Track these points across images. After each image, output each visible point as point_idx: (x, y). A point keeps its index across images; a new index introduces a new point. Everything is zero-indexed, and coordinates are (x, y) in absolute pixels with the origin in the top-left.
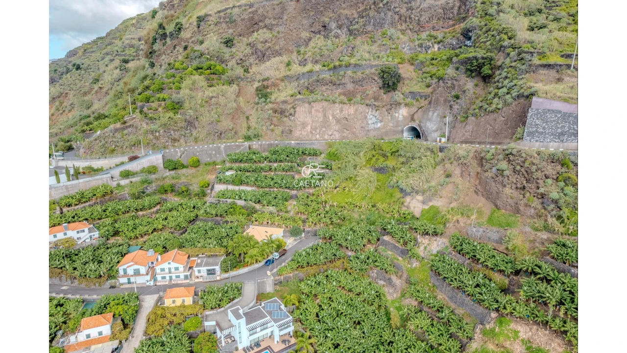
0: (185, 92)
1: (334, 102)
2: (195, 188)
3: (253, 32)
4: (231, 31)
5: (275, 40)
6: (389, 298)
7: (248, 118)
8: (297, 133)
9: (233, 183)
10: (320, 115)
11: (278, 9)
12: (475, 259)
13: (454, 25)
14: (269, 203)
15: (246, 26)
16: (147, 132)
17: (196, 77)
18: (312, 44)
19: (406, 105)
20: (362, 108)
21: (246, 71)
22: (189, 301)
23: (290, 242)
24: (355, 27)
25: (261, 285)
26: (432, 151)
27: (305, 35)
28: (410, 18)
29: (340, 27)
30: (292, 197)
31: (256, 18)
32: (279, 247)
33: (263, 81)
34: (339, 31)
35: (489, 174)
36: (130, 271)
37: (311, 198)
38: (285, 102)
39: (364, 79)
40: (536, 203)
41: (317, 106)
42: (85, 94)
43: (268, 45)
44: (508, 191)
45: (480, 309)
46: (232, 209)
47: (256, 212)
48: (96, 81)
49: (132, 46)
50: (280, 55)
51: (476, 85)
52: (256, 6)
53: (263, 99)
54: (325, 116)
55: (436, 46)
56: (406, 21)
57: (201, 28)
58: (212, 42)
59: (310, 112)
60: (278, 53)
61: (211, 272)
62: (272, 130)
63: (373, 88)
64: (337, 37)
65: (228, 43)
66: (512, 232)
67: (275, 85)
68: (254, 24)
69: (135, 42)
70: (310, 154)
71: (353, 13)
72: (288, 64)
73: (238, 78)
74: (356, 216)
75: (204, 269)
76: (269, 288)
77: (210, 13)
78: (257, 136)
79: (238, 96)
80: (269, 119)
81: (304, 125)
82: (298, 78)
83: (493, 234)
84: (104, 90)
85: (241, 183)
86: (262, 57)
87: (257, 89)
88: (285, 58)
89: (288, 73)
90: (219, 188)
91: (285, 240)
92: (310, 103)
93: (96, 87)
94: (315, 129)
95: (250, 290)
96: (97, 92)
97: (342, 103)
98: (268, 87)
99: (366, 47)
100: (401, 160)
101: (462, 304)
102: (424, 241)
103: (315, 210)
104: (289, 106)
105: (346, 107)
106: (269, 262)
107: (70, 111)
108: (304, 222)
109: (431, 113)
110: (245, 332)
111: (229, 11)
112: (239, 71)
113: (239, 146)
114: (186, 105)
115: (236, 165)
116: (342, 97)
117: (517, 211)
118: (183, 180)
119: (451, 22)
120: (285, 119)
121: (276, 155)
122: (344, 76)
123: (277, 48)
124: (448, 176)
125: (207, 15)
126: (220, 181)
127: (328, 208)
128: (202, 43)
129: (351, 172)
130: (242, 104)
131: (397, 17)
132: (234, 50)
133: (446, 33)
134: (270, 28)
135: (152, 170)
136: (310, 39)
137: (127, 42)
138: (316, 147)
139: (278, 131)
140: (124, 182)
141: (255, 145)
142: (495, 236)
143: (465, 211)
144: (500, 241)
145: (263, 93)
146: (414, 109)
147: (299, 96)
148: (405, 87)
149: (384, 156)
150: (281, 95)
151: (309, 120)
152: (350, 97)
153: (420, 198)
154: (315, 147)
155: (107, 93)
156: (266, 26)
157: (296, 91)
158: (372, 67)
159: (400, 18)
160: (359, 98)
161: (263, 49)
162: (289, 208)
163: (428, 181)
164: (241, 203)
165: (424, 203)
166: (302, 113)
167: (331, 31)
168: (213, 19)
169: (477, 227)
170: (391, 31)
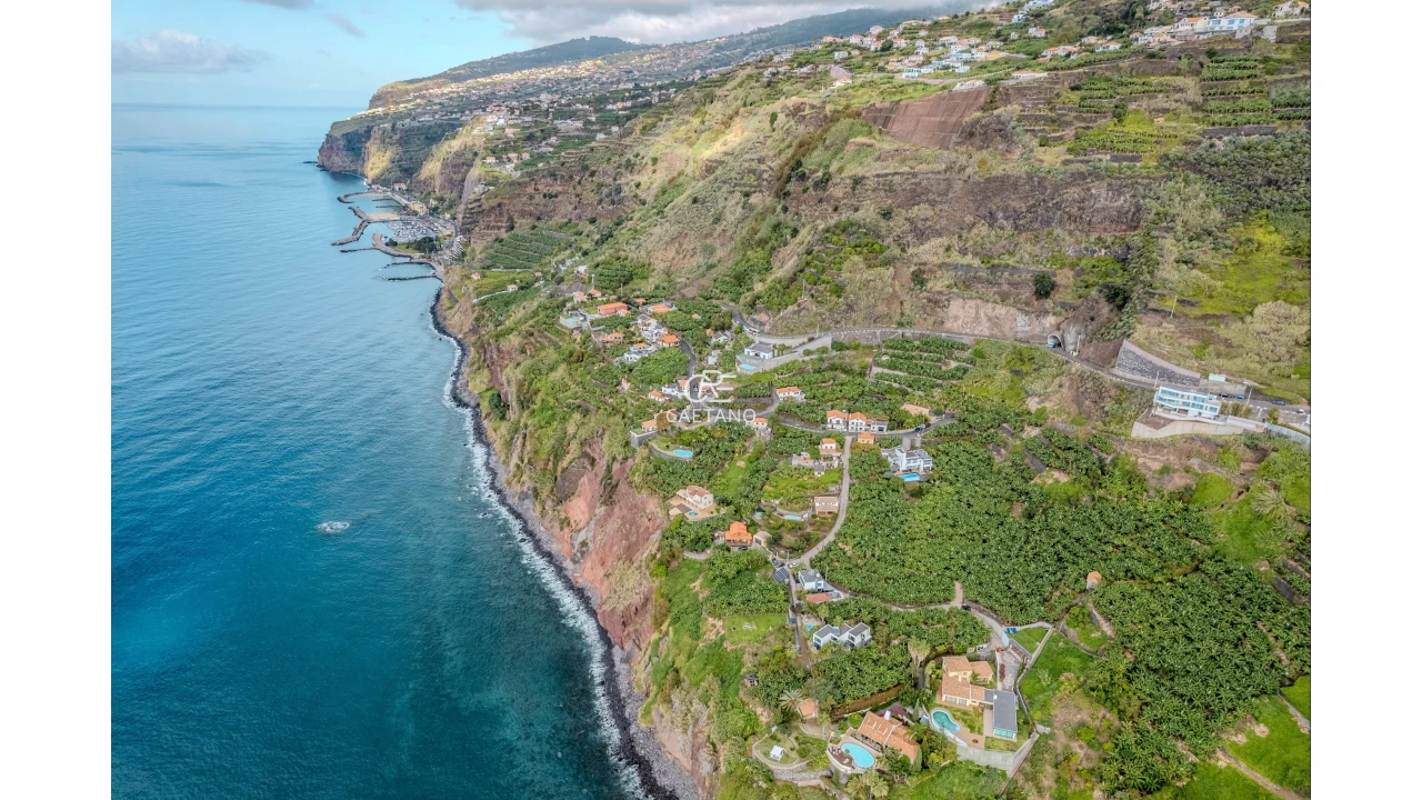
0: (845, 275)
1: (988, 301)
2: (857, 368)
3: (914, 205)
4: (889, 201)
5: (936, 218)
6: (996, 461)
7: (902, 303)
8: (948, 325)
9: (889, 368)
10: (973, 312)
11: (943, 186)
12: (1051, 440)
13: (1125, 231)
14: (919, 388)
15: (906, 197)
16: (817, 314)
17: (856, 258)
18: (975, 231)
19: (1054, 314)
20: (1013, 311)
21: (903, 250)
22: (872, 442)
23: (933, 420)
24: (1021, 222)
25: (913, 442)
27: (969, 219)
28: (1081, 218)
29: (1007, 218)
30: (938, 386)
31: (919, 190)
32: (926, 420)
33: (920, 264)
34: (1005, 222)
35: (1082, 389)
36: (834, 421)
37: (955, 389)
38: (940, 293)
39: (1018, 283)
40: (1099, 412)
41: (972, 303)
42: (707, 236)
43: (929, 223)
44: (1087, 403)
45: (1043, 466)
46: (890, 390)
47: (908, 394)
48: (717, 220)
49: (752, 171)
50: (940, 235)
51: (1111, 311)
52: (920, 177)
53: (919, 286)
54: (977, 312)
55: (1103, 251)
56: (1075, 221)
57: (857, 192)
58: (868, 213)
59: (964, 307)
60: (939, 234)
61: (881, 430)
62: (925, 319)
63: (1027, 293)
64: (1002, 228)
65: (887, 215)
67: (931, 271)
68: (914, 197)
69: (754, 165)
70: (958, 348)
71: (1022, 206)
72: (948, 249)
73: (894, 258)
74: (988, 407)
75: (877, 427)
76: (918, 444)
77: (867, 175)
78: (910, 323)
79: (893, 279)
80: (923, 307)
81: (956, 318)
82: (956, 267)
83: (1068, 427)
84: (728, 234)
85: (895, 368)
86: (922, 235)
87: (913, 272)
88: (945, 241)
89: (947, 260)
90: (876, 370)
91: (929, 417)
92: (964, 298)
93: (719, 229)
94: (967, 324)
95: (907, 442)
96: (719, 235)
97: (995, 302)
98: (924, 272)
99: (1028, 247)
100: (1034, 366)
101: (1036, 464)
102: (1028, 429)
103: (955, 399)
104: (944, 298)
105: (998, 307)
106: (918, 429)
107: (692, 256)
108: (946, 406)
110: (905, 461)
111: (890, 178)
112: (896, 251)
113: (893, 333)
114: (848, 288)
115: (890, 351)
116: (996, 297)
118: (847, 360)
119: (1124, 227)
120: (938, 310)
121: (927, 344)
122: (1000, 277)
123: (938, 227)
124: (1060, 386)
125: (863, 178)
126: (879, 365)
127: (966, 398)
128: (856, 210)
129: (990, 371)
130: (897, 288)
131: (1066, 216)
132: (892, 224)
133: (1116, 237)
134: (933, 204)
135: (824, 350)
136: (974, 224)
137: (746, 165)
138: (966, 340)
139: (931, 320)
140: (807, 358)
141: (908, 333)
142: (1071, 430)
143: (1061, 412)
144: (1069, 432)
145: (919, 278)
146: (1061, 319)
147: (955, 290)
148: (1058, 296)
149: (1022, 360)
150: (937, 284)
151: (961, 313)
152: (1004, 298)
153: (1037, 399)
154: (964, 341)
155: (731, 238)
156: (928, 200)
157: (952, 282)
158: (1029, 271)
159: (1069, 218)
160: (1012, 301)
161: (923, 228)
162: (935, 394)
163: (1046, 388)
164: (896, 385)
165: (1038, 403)
166: (956, 307)
167: (996, 220)
168: (870, 183)
169: (1060, 422)
170: (1058, 231)
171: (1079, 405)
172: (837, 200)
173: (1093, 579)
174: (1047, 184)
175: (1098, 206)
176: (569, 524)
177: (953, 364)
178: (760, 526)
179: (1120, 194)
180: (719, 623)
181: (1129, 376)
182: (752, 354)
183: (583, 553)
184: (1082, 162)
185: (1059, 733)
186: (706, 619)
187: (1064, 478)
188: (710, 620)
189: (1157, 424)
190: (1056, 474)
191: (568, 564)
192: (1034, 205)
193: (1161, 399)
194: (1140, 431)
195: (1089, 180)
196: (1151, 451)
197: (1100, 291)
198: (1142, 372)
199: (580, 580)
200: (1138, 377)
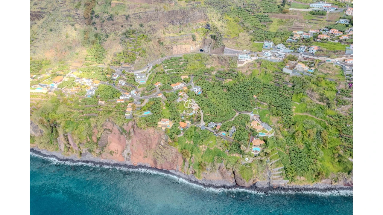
0: (143, 46)
1: (182, 45)
2: (162, 72)
3: (149, 21)
4: (141, 22)
6: (210, 82)
8: (174, 53)
10: (179, 48)
11: (156, 15)
12: (221, 73)
13: (204, 21)
14: (181, 72)
15: (146, 20)
20: (189, 46)
22: (186, 88)
24: (181, 22)
26: (208, 55)
27: (166, 23)
28: (194, 19)
31: (149, 17)
33: (159, 38)
34: (177, 23)
35: (220, 60)
36: (175, 87)
39: (188, 38)
40: (227, 64)
41: (178, 46)
42: (67, 43)
44: (223, 63)
45: (223, 79)
46: (175, 74)
51: (214, 41)
52: (148, 13)
53: (162, 45)
57: (128, 20)
58: (136, 26)
59: (177, 48)
60: (159, 29)
61: (185, 85)
62: (168, 53)
63: (191, 40)
64: (177, 25)
65: (142, 26)
66: (225, 69)
67: (163, 40)
68: (148, 19)
70: (180, 58)
71: (180, 18)
72: (164, 33)
73: (151, 38)
74: (198, 70)
75: (183, 84)
77: (130, 14)
78: (165, 55)
80: (166, 50)
81: (175, 51)
82: (169, 37)
83: (222, 69)
85: (170, 68)
86: (155, 30)
87: (158, 41)
88: (162, 31)
89: (165, 36)
92: (176, 45)
95: (192, 85)
98: (161, 40)
99: (186, 29)
101: (221, 79)
102: (213, 72)
104: (170, 46)
105: (185, 45)
107: (65, 52)
109: (205, 47)
110: (197, 90)
111: (138, 14)
112: (150, 36)
113: (163, 59)
114: (146, 50)
115: (166, 64)
117: (225, 65)
118: (158, 70)
120: (170, 50)
121: (172, 60)
122: (183, 38)
124: (213, 61)
126: (166, 69)
128: (131, 26)
130: (156, 46)
131: (191, 19)
132: (145, 28)
133: (202, 23)
134: (154, 20)
135: (152, 70)
136: (168, 25)
138: (181, 56)
140: (151, 73)
141: (166, 58)
142: (223, 70)
143: (217, 66)
144: (224, 70)
145: (160, 43)
146: (200, 45)
147: (172, 44)
148: (198, 39)
149: (198, 57)
150: (167, 43)
152: (185, 43)
153: (209, 65)
156: (152, 20)
158: (189, 35)
160: (188, 43)
161: (154, 28)
162: (184, 72)
163: (209, 62)
164: (175, 72)
165: (210, 66)
166: (174, 48)
167: (174, 23)
168: (132, 17)
169: (220, 69)
170: (191, 23)
171: (221, 64)
172: (121, 23)
173: (255, 97)
174: (185, 11)
175: (197, 15)
176: (113, 152)
177: (182, 63)
178: (185, 120)
179: (201, 12)
180: (204, 146)
181: (228, 54)
182: (140, 77)
183: (130, 157)
184: (190, 5)
185: (275, 124)
186: (200, 147)
187: (231, 80)
188: (201, 146)
189: (242, 63)
190: (228, 80)
191: (128, 163)
192: (184, 17)
193: (241, 58)
194: (239, 65)
195: (193, 9)
196: (244, 68)
197: (209, 37)
198: (231, 53)
199: (136, 164)
200: (230, 54)
